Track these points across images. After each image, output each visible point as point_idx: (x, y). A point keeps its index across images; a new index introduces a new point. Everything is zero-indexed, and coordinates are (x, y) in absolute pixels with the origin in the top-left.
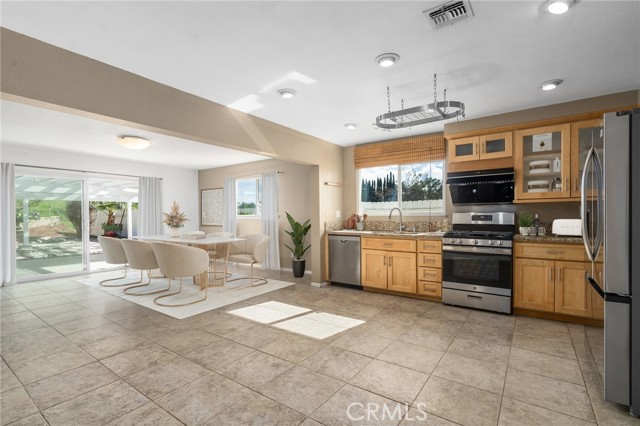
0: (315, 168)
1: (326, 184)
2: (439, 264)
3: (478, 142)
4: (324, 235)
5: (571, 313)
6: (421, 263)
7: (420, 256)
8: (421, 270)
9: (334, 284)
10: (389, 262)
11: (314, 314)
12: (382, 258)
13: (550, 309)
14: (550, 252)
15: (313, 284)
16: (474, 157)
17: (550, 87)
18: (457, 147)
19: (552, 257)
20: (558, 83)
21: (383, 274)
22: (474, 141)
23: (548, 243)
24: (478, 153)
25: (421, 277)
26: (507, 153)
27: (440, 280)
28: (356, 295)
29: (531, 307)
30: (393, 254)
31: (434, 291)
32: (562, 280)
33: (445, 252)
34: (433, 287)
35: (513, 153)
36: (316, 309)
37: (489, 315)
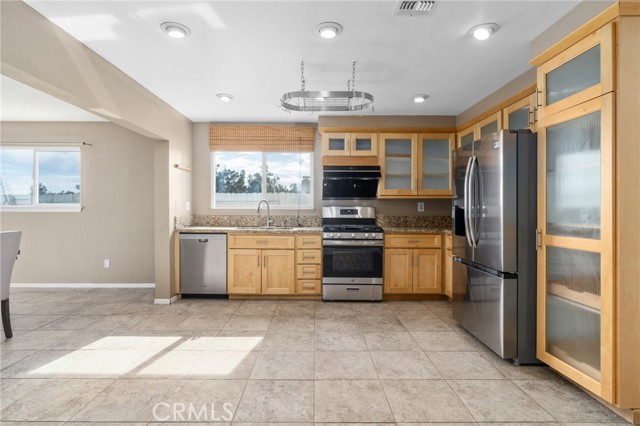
0: (165, 143)
1: (177, 166)
2: (319, 259)
3: (349, 139)
4: (174, 233)
5: (423, 292)
6: (300, 261)
7: (299, 252)
8: (299, 268)
9: (186, 297)
10: (263, 262)
11: (189, 341)
12: (256, 258)
13: (409, 291)
14: (410, 242)
15: (157, 301)
16: (346, 153)
17: (419, 100)
18: (331, 140)
19: (411, 245)
20: (426, 97)
21: (256, 277)
22: (346, 137)
23: (408, 234)
24: (349, 149)
25: (299, 275)
26: (373, 152)
27: (319, 277)
28: (226, 306)
29: (397, 292)
30: (269, 252)
31: (313, 289)
32: (418, 264)
33: (325, 247)
34: (313, 285)
35: (378, 153)
36: (187, 335)
37: (368, 305)
